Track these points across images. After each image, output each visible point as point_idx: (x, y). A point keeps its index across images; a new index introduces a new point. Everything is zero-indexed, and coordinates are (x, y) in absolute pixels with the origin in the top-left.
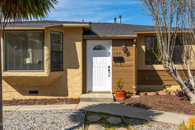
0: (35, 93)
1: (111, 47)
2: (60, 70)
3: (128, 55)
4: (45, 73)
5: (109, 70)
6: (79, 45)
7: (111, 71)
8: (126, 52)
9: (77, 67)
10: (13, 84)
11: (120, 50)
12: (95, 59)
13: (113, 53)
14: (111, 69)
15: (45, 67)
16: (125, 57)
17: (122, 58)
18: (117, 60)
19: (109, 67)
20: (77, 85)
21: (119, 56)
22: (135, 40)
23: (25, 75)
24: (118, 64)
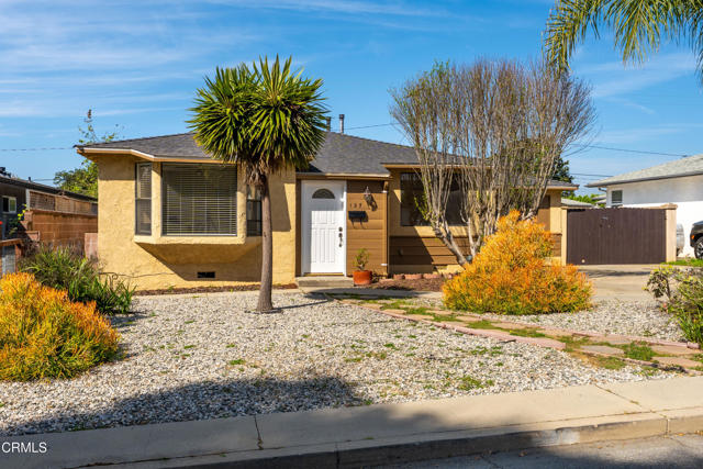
0: (210, 276)
1: (345, 193)
3: (375, 208)
4: (238, 238)
5: (341, 235)
6: (290, 189)
7: (344, 237)
8: (371, 202)
9: (287, 229)
10: (170, 259)
11: (360, 199)
12: (315, 214)
13: (349, 205)
14: (344, 233)
15: (238, 228)
16: (369, 212)
17: (364, 213)
18: (356, 216)
19: (341, 229)
20: (286, 261)
21: (358, 209)
22: (386, 183)
23: (203, 242)
24: (357, 224)
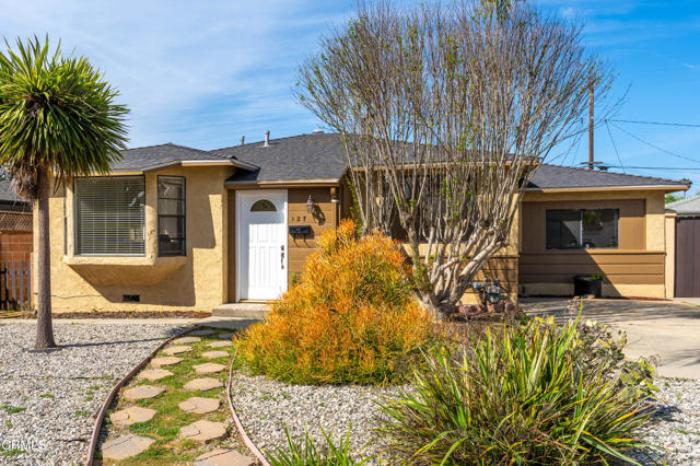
0: (135, 299)
1: (286, 204)
2: (179, 254)
3: (322, 221)
4: (147, 259)
5: (283, 255)
6: (216, 202)
7: (286, 256)
8: (318, 213)
9: (211, 244)
11: (304, 211)
12: (253, 228)
13: (291, 218)
14: (285, 252)
15: (147, 247)
16: (315, 226)
17: (309, 228)
18: (300, 233)
19: (283, 249)
20: (213, 284)
21: (302, 223)
22: (333, 190)
23: (112, 263)
24: (300, 241)
